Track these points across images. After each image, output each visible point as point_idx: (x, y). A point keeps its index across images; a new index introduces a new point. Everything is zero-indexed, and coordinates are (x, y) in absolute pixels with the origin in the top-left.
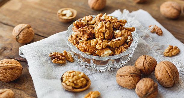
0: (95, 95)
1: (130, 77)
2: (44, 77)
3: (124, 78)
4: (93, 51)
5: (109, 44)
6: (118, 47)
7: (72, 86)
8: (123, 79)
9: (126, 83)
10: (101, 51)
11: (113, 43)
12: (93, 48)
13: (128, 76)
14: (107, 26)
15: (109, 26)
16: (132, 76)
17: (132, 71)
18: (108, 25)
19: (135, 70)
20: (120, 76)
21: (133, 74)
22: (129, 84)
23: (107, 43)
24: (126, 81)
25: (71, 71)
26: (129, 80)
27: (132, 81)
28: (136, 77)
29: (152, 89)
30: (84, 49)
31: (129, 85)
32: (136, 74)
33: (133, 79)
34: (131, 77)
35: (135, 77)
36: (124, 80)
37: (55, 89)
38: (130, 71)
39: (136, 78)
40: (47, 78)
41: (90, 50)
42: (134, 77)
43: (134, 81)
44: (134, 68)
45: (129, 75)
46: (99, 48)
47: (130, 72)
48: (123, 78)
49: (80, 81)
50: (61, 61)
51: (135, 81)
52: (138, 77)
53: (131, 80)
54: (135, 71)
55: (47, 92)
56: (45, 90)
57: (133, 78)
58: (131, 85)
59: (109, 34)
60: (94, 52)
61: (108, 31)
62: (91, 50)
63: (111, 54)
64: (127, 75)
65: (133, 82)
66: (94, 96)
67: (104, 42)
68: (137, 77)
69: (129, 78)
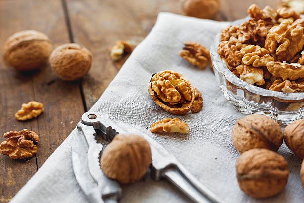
0: (173, 125)
1: (247, 132)
2: (142, 63)
3: (241, 130)
4: (233, 61)
5: (267, 65)
6: (283, 78)
7: (156, 93)
8: (238, 131)
9: (238, 141)
10: (245, 69)
11: (276, 66)
12: (236, 58)
13: (246, 130)
14: (292, 34)
15: (295, 34)
16: (251, 133)
17: (259, 126)
18: (294, 32)
19: (267, 129)
20: (239, 125)
21: (256, 130)
22: (241, 144)
23: (265, 62)
24: (240, 137)
25: (173, 72)
26: (242, 138)
27: (245, 142)
28: (258, 140)
29: (258, 172)
30: (223, 51)
31: (240, 146)
32: (261, 134)
33: (249, 140)
34: (248, 134)
35: (257, 138)
36: (238, 133)
37: (136, 86)
38: (256, 124)
39: (256, 142)
40: (146, 68)
41: (229, 57)
42: (253, 138)
43: (249, 143)
44: (269, 124)
45: (248, 129)
46: (246, 62)
47: (254, 125)
48: (240, 128)
49: (169, 91)
50: (193, 60)
51: (251, 144)
52: (262, 142)
53: (246, 139)
54: (265, 130)
55: (124, 83)
56: (124, 79)
57: (250, 137)
58: (242, 150)
59: (284, 49)
60: (235, 64)
61: (286, 43)
62: (231, 59)
63: (258, 82)
64: (245, 128)
65: (246, 144)
66: (170, 126)
67: (266, 57)
68: (260, 140)
69: (245, 133)
